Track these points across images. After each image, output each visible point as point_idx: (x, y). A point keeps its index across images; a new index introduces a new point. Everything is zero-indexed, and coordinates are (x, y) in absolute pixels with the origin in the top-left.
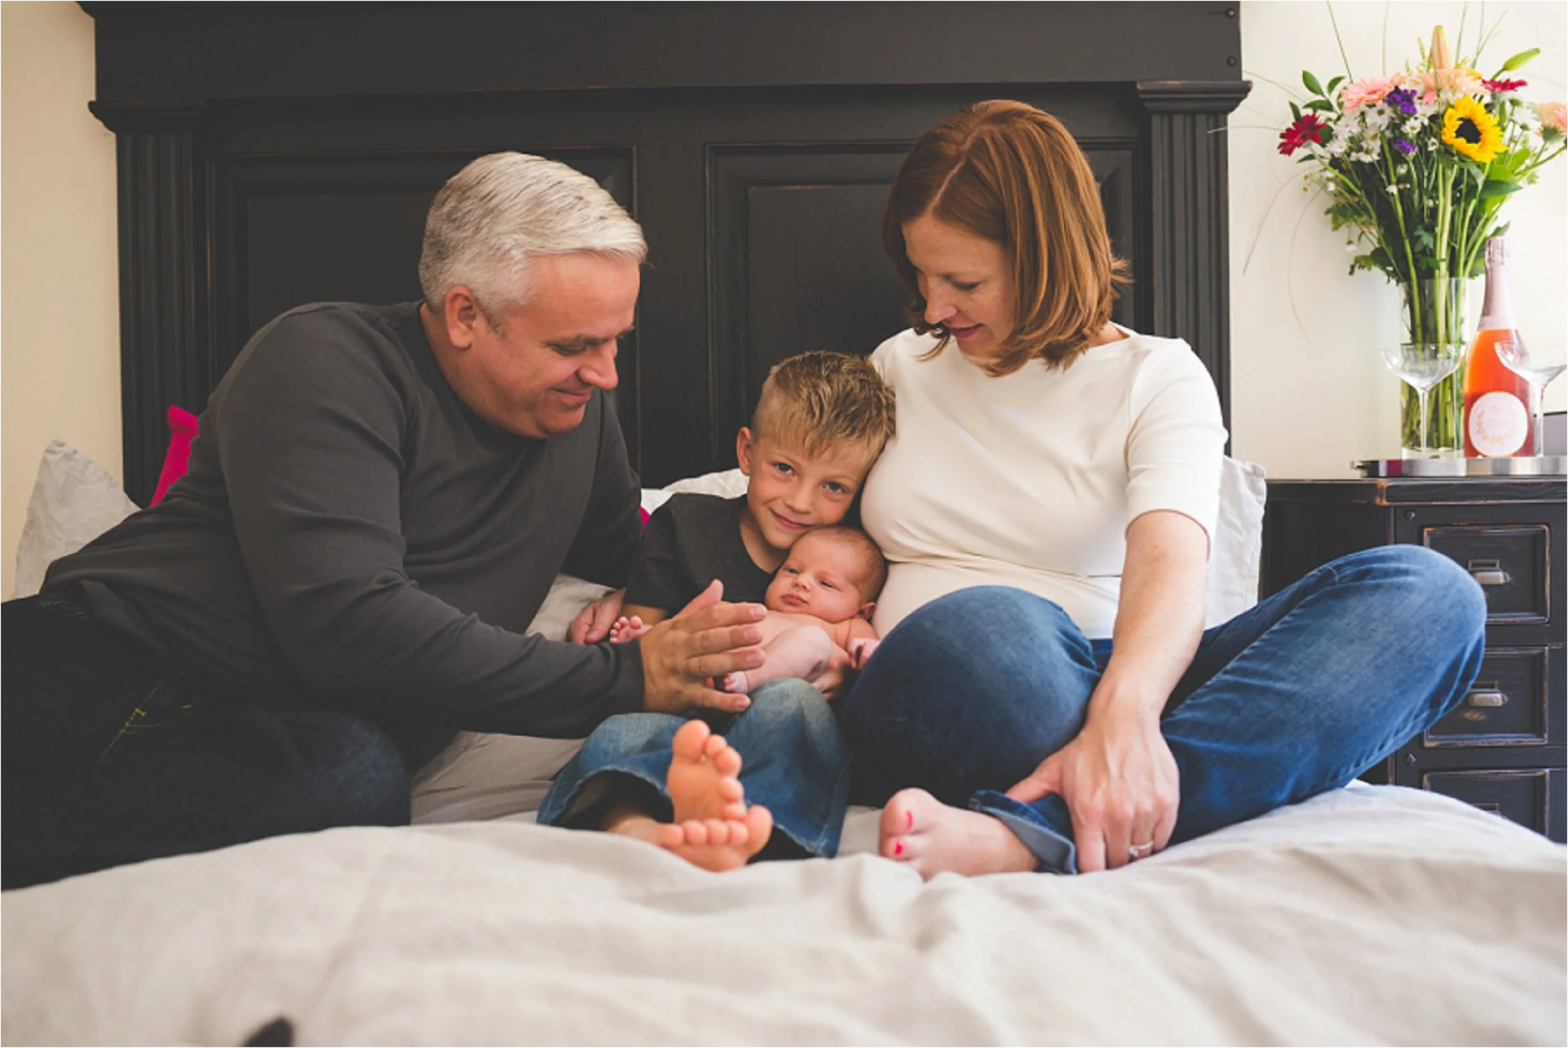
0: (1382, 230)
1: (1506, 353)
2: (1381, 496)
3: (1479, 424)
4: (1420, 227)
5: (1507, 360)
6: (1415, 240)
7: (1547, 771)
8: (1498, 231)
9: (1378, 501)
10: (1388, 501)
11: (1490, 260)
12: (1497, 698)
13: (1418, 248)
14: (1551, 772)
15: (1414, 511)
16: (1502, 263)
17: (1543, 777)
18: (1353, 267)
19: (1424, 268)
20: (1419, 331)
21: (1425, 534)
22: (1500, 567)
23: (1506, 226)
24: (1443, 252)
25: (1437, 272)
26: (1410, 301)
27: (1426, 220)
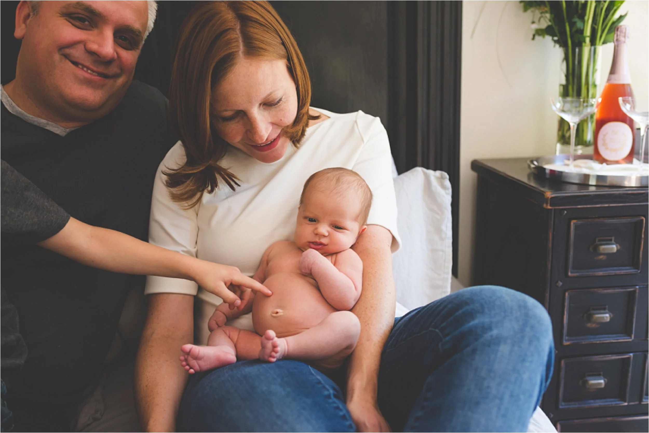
0: (553, 15)
1: (625, 104)
2: (547, 204)
3: (604, 140)
4: (576, 16)
5: (626, 108)
6: (572, 25)
7: (631, 355)
8: (621, 18)
9: (545, 205)
10: (550, 206)
11: (617, 40)
12: (607, 317)
13: (574, 29)
14: (634, 355)
15: (566, 211)
16: (624, 42)
17: (629, 358)
18: (534, 36)
19: (577, 41)
20: (571, 78)
21: (572, 223)
22: (615, 241)
23: (626, 15)
24: (588, 32)
25: (584, 44)
26: (566, 58)
27: (580, 11)
